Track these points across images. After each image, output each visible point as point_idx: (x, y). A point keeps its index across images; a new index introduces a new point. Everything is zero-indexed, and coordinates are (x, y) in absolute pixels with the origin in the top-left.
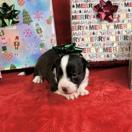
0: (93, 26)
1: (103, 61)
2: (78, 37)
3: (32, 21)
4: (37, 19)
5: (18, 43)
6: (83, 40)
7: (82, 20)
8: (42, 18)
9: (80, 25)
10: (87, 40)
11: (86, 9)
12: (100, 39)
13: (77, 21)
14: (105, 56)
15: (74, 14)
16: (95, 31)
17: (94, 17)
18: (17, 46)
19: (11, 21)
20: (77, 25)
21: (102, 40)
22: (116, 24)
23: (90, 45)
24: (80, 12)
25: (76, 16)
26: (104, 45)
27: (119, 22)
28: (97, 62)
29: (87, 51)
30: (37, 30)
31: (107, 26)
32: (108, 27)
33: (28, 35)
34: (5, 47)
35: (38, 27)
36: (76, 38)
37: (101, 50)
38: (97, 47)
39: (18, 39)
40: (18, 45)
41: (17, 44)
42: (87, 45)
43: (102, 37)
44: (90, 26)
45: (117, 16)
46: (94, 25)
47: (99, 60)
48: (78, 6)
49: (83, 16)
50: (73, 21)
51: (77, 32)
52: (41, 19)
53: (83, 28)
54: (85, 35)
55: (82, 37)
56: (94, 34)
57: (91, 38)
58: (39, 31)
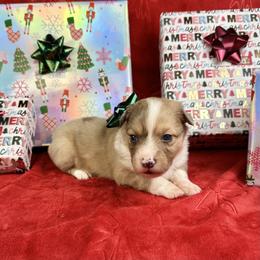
0: (203, 71)
1: (223, 135)
2: (175, 90)
3: (92, 65)
4: (101, 62)
5: (68, 101)
6: (184, 95)
7: (183, 62)
8: (110, 60)
9: (179, 70)
10: (193, 95)
11: (190, 43)
12: (217, 93)
13: (173, 63)
14: (227, 125)
15: (168, 52)
16: (207, 80)
17: (205, 56)
18: (64, 107)
19: (58, 63)
20: (174, 70)
21: (220, 97)
22: (247, 68)
23: (198, 106)
24: (179, 47)
25: (171, 55)
26: (225, 104)
27: (251, 63)
28: (211, 135)
29: (192, 116)
30: (100, 80)
31: (229, 71)
32: (231, 73)
33: (84, 89)
34: (46, 107)
35: (102, 74)
36: (173, 93)
37: (219, 114)
38: (211, 108)
39: (68, 95)
40: (67, 105)
41: (65, 103)
42: (193, 105)
43: (220, 91)
44: (198, 72)
45: (247, 54)
46: (205, 69)
47: (215, 131)
48: (176, 38)
49: (184, 54)
50: (166, 64)
51: (174, 82)
52: (107, 62)
53: (185, 75)
54: (188, 88)
55: (182, 90)
56: (205, 85)
57: (199, 92)
58: (104, 82)
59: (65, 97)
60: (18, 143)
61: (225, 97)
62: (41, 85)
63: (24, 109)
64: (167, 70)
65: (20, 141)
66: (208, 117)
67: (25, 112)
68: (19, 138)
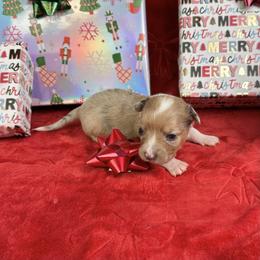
0: (226, 18)
1: (245, 96)
2: (193, 41)
3: (98, 6)
4: (109, 3)
5: (69, 51)
6: (203, 48)
7: (204, 5)
9: (199, 15)
10: (213, 48)
12: (242, 45)
13: (192, 6)
14: (250, 85)
16: (230, 29)
18: (65, 58)
19: (56, 4)
20: (192, 15)
21: (245, 50)
23: (217, 61)
26: (250, 59)
28: (231, 97)
29: (210, 73)
30: (108, 25)
31: (257, 17)
33: (89, 36)
35: (110, 18)
36: (189, 44)
37: (242, 71)
38: (233, 64)
39: (69, 43)
40: (69, 55)
41: (66, 53)
42: (212, 60)
43: (245, 43)
44: (220, 18)
46: (230, 14)
47: (236, 92)
50: (183, 7)
51: (192, 30)
53: (205, 21)
54: (207, 39)
55: (201, 40)
56: (228, 34)
57: (221, 44)
58: (113, 28)
59: (66, 45)
60: (13, 108)
61: (251, 51)
62: (36, 31)
63: (16, 61)
64: (184, 15)
65: (15, 105)
66: (228, 75)
67: (18, 66)
68: (14, 100)
